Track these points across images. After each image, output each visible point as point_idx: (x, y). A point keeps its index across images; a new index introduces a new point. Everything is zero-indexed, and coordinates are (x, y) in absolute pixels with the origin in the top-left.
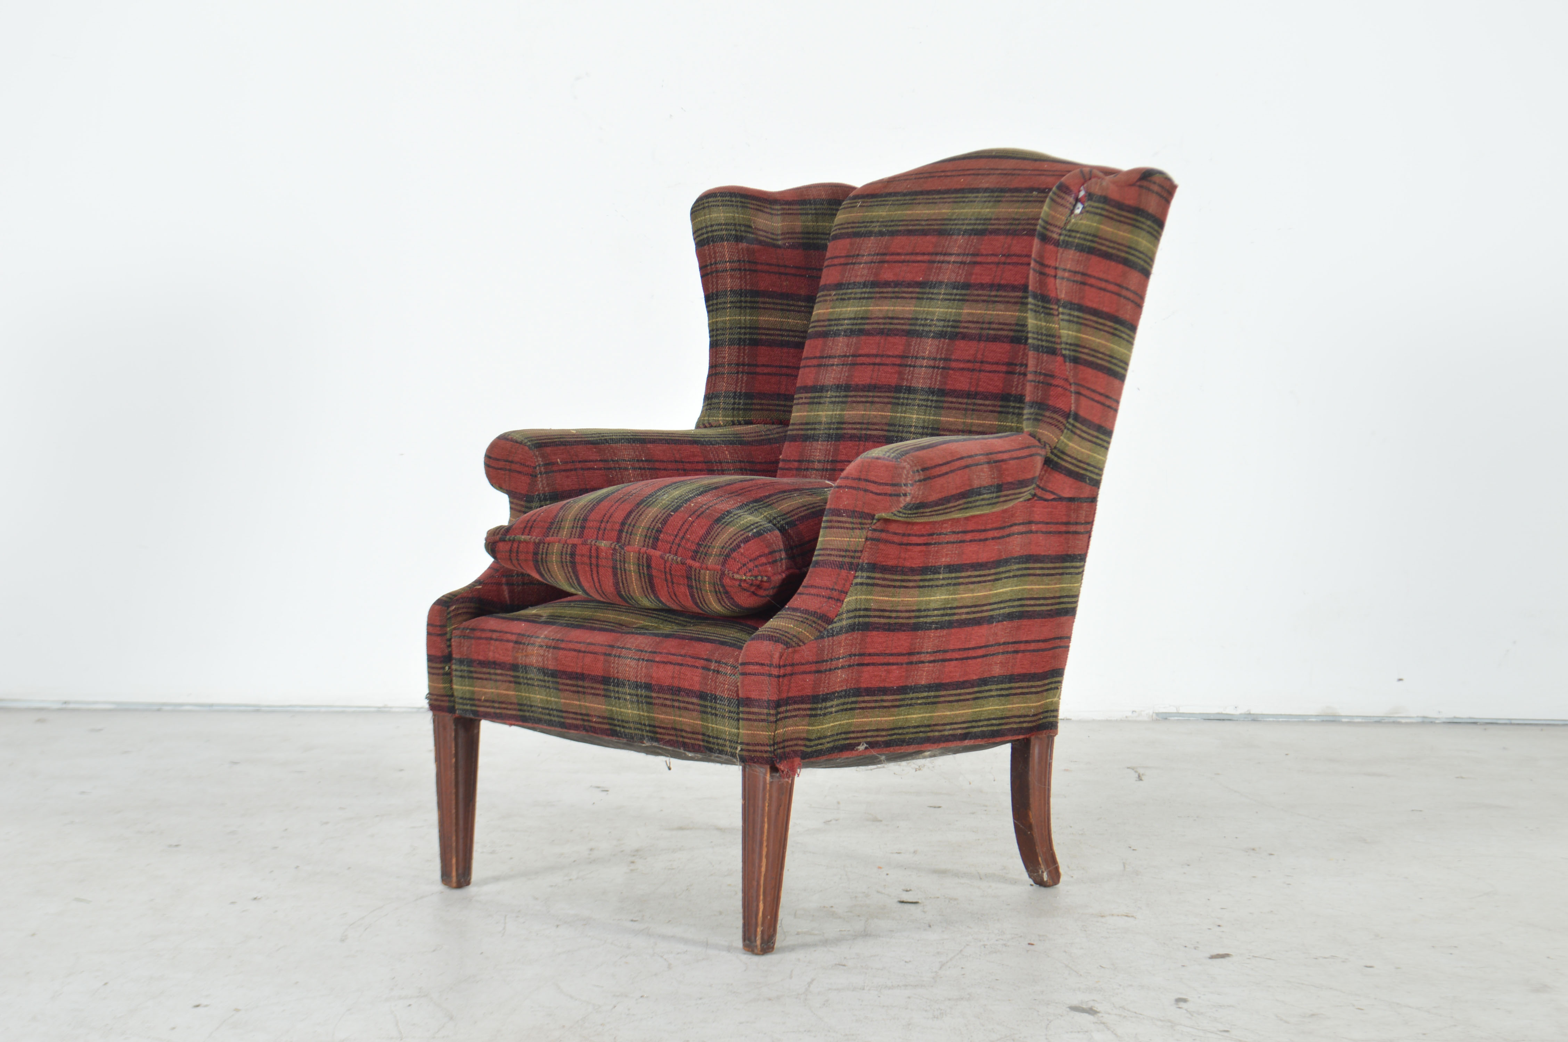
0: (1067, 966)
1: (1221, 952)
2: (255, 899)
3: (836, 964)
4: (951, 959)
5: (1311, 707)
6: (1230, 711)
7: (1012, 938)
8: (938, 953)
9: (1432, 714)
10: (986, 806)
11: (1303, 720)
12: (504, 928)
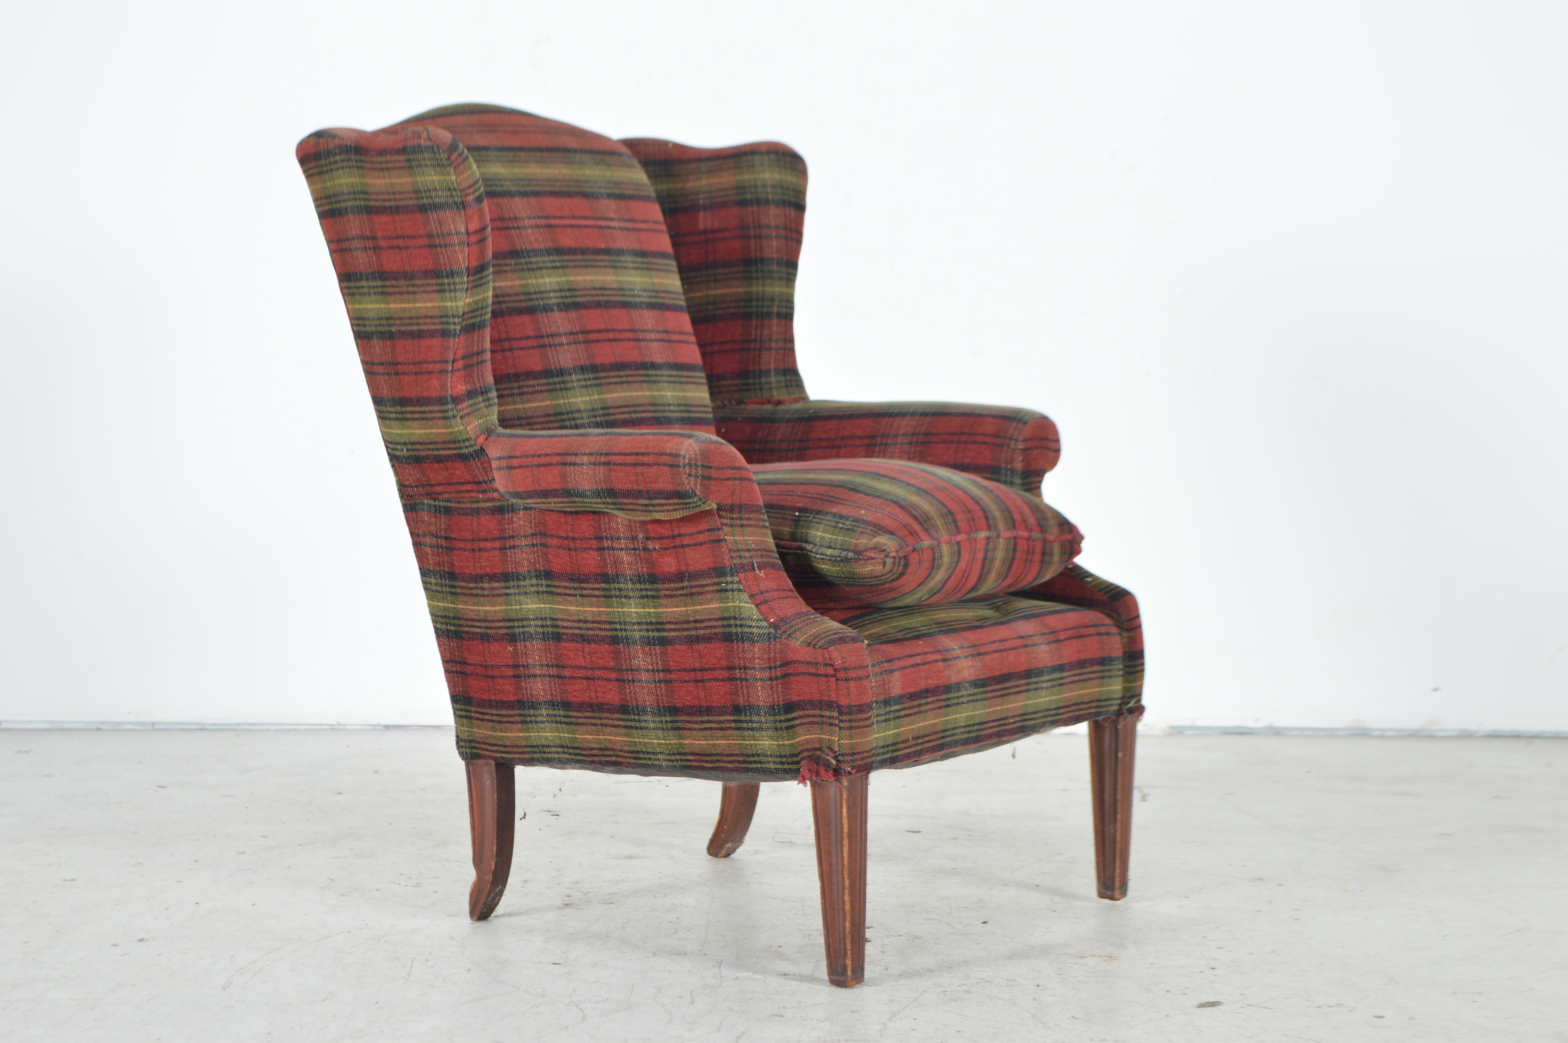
0: (1034, 1016)
1: (1212, 999)
2: (141, 940)
3: (773, 1015)
4: (904, 1009)
5: (1340, 720)
6: (1250, 723)
7: (977, 984)
8: (891, 1001)
9: (1471, 726)
10: (970, 830)
11: (1330, 734)
12: (409, 974)
